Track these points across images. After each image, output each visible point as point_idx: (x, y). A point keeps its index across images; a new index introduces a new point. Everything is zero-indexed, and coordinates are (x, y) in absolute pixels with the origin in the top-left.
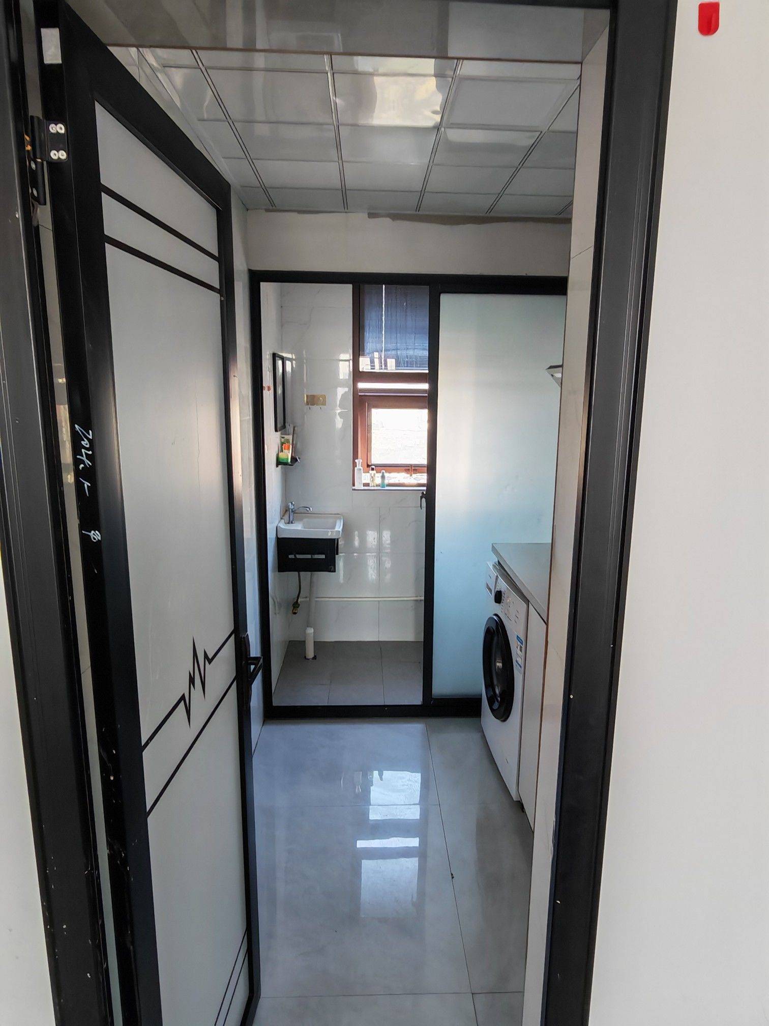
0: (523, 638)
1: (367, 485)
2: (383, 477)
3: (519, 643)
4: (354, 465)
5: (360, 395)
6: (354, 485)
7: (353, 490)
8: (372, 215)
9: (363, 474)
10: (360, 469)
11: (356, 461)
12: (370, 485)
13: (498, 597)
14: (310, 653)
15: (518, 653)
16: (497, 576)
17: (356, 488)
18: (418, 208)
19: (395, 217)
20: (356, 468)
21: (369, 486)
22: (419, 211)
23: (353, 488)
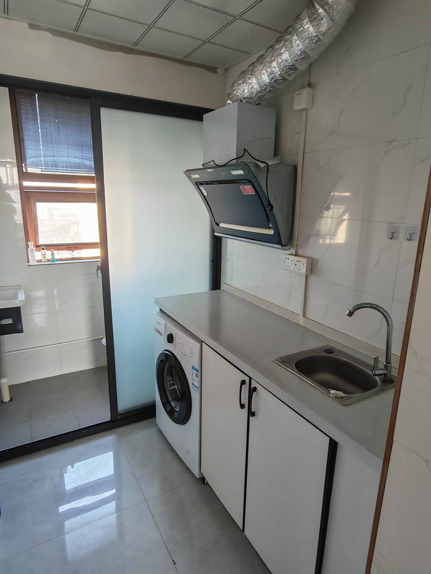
0: (197, 367)
1: (41, 261)
2: (53, 254)
3: (195, 372)
4: (27, 246)
5: (25, 191)
6: (29, 262)
7: (29, 266)
8: (32, 26)
9: (35, 253)
10: (33, 249)
11: (28, 243)
12: (43, 261)
13: (170, 339)
14: (6, 398)
15: (194, 378)
16: (166, 323)
17: (31, 264)
18: (76, 29)
19: (56, 33)
20: (29, 249)
21: (41, 262)
22: (77, 32)
23: (28, 264)
